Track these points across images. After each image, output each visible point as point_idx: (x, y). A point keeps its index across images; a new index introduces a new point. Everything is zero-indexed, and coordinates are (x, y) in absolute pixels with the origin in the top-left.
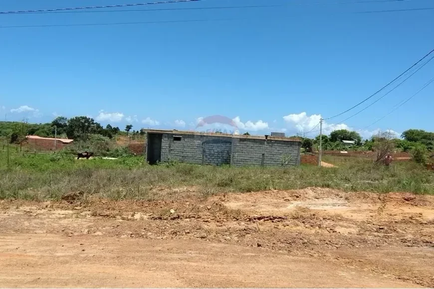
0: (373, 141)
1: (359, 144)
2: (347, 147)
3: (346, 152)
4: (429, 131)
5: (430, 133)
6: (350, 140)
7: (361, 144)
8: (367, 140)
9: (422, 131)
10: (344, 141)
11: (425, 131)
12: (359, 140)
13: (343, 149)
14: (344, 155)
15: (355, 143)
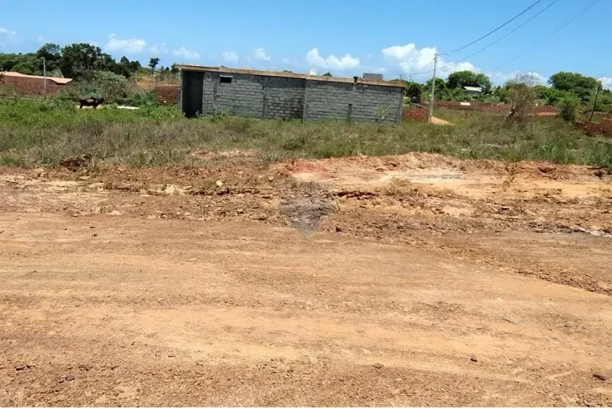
0: (508, 88)
1: (487, 91)
2: (470, 96)
3: (468, 104)
4: (587, 76)
5: (588, 79)
6: (476, 87)
7: (491, 92)
8: (499, 87)
9: (578, 75)
10: (465, 87)
12: (488, 87)
13: (465, 99)
14: (465, 108)
15: (483, 91)
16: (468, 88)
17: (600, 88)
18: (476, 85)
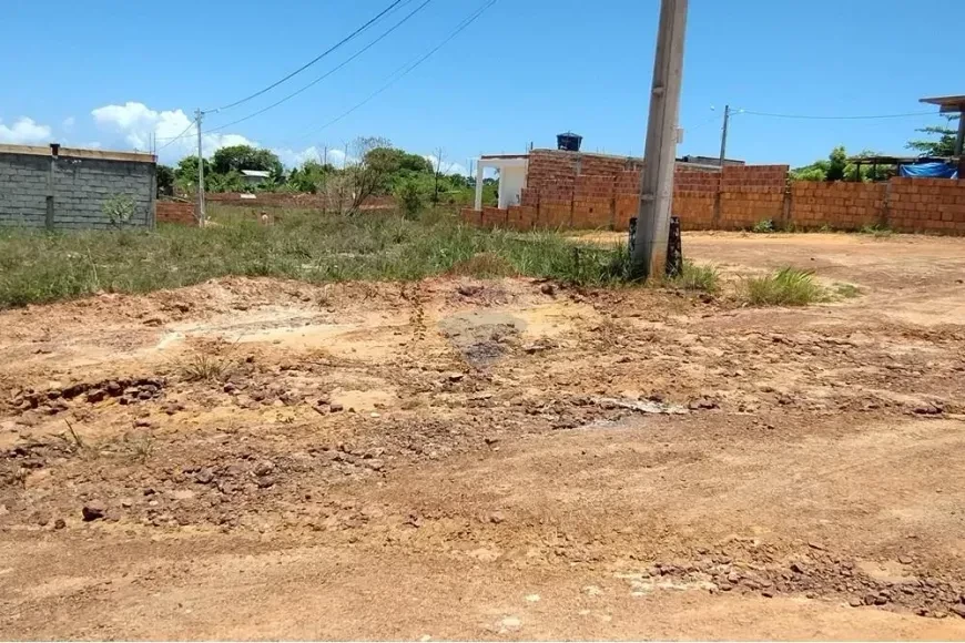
0: (308, 171)
1: (279, 178)
2: (254, 185)
3: (253, 196)
4: (413, 154)
5: (415, 157)
6: (260, 170)
7: (284, 177)
8: (295, 170)
9: (401, 152)
10: (245, 171)
11: (406, 153)
12: (280, 170)
13: (246, 189)
14: (249, 203)
15: (271, 176)
16: (248, 172)
17: (431, 171)
18: (259, 168)
